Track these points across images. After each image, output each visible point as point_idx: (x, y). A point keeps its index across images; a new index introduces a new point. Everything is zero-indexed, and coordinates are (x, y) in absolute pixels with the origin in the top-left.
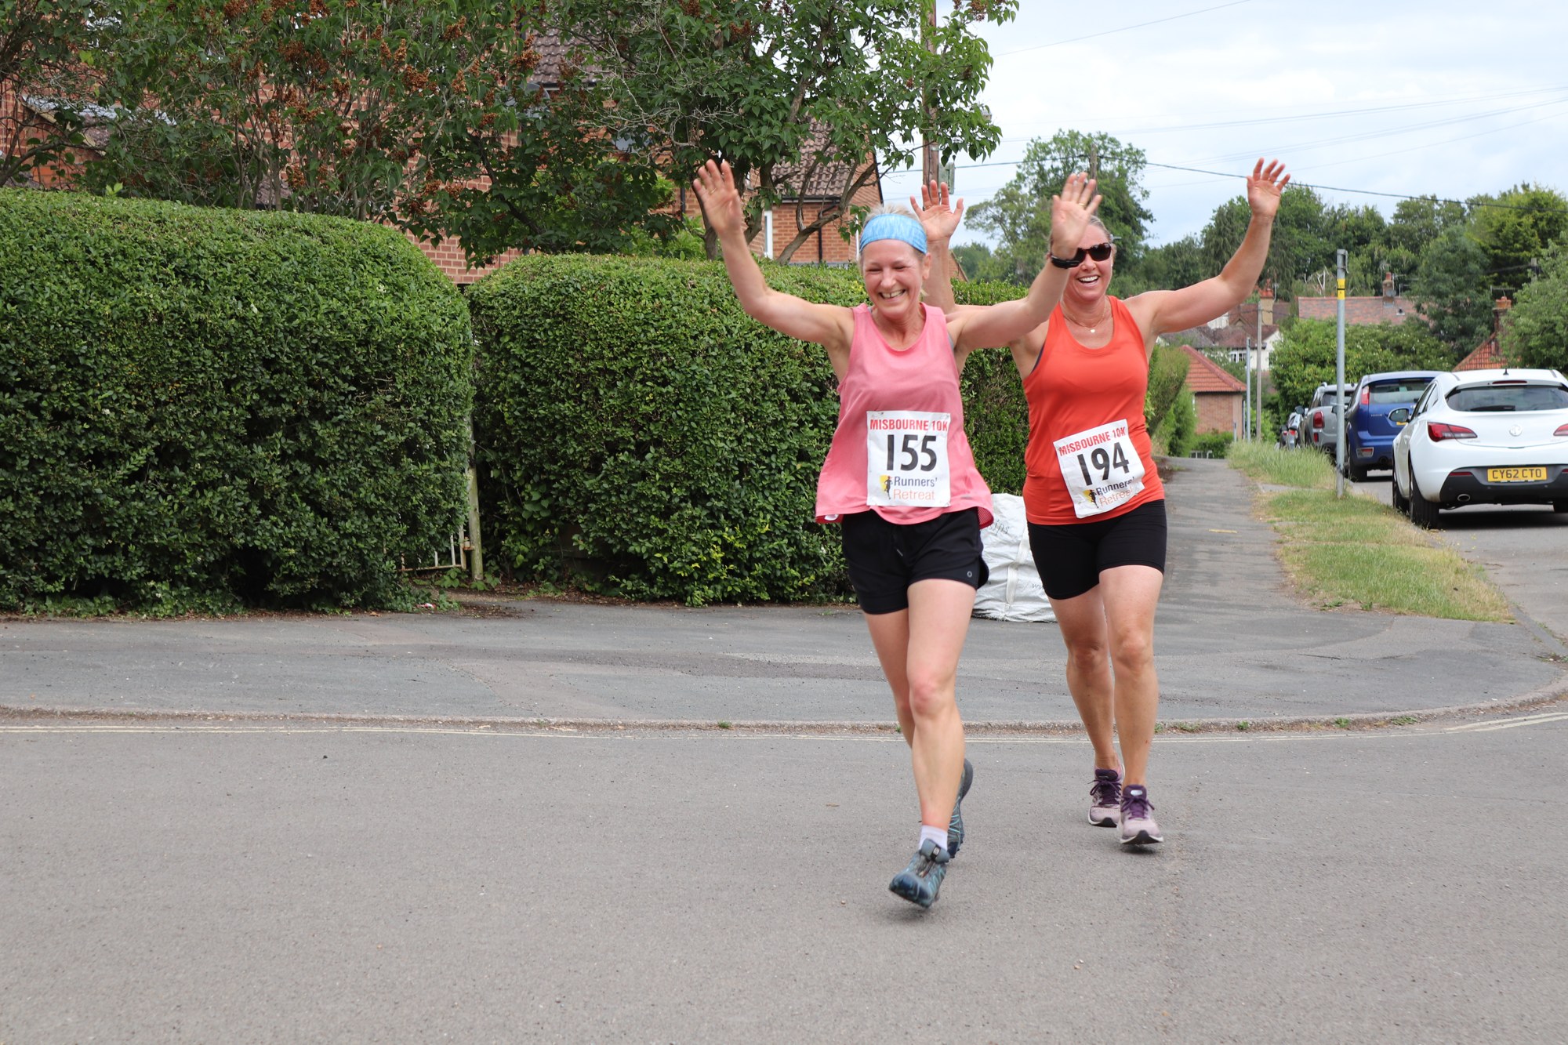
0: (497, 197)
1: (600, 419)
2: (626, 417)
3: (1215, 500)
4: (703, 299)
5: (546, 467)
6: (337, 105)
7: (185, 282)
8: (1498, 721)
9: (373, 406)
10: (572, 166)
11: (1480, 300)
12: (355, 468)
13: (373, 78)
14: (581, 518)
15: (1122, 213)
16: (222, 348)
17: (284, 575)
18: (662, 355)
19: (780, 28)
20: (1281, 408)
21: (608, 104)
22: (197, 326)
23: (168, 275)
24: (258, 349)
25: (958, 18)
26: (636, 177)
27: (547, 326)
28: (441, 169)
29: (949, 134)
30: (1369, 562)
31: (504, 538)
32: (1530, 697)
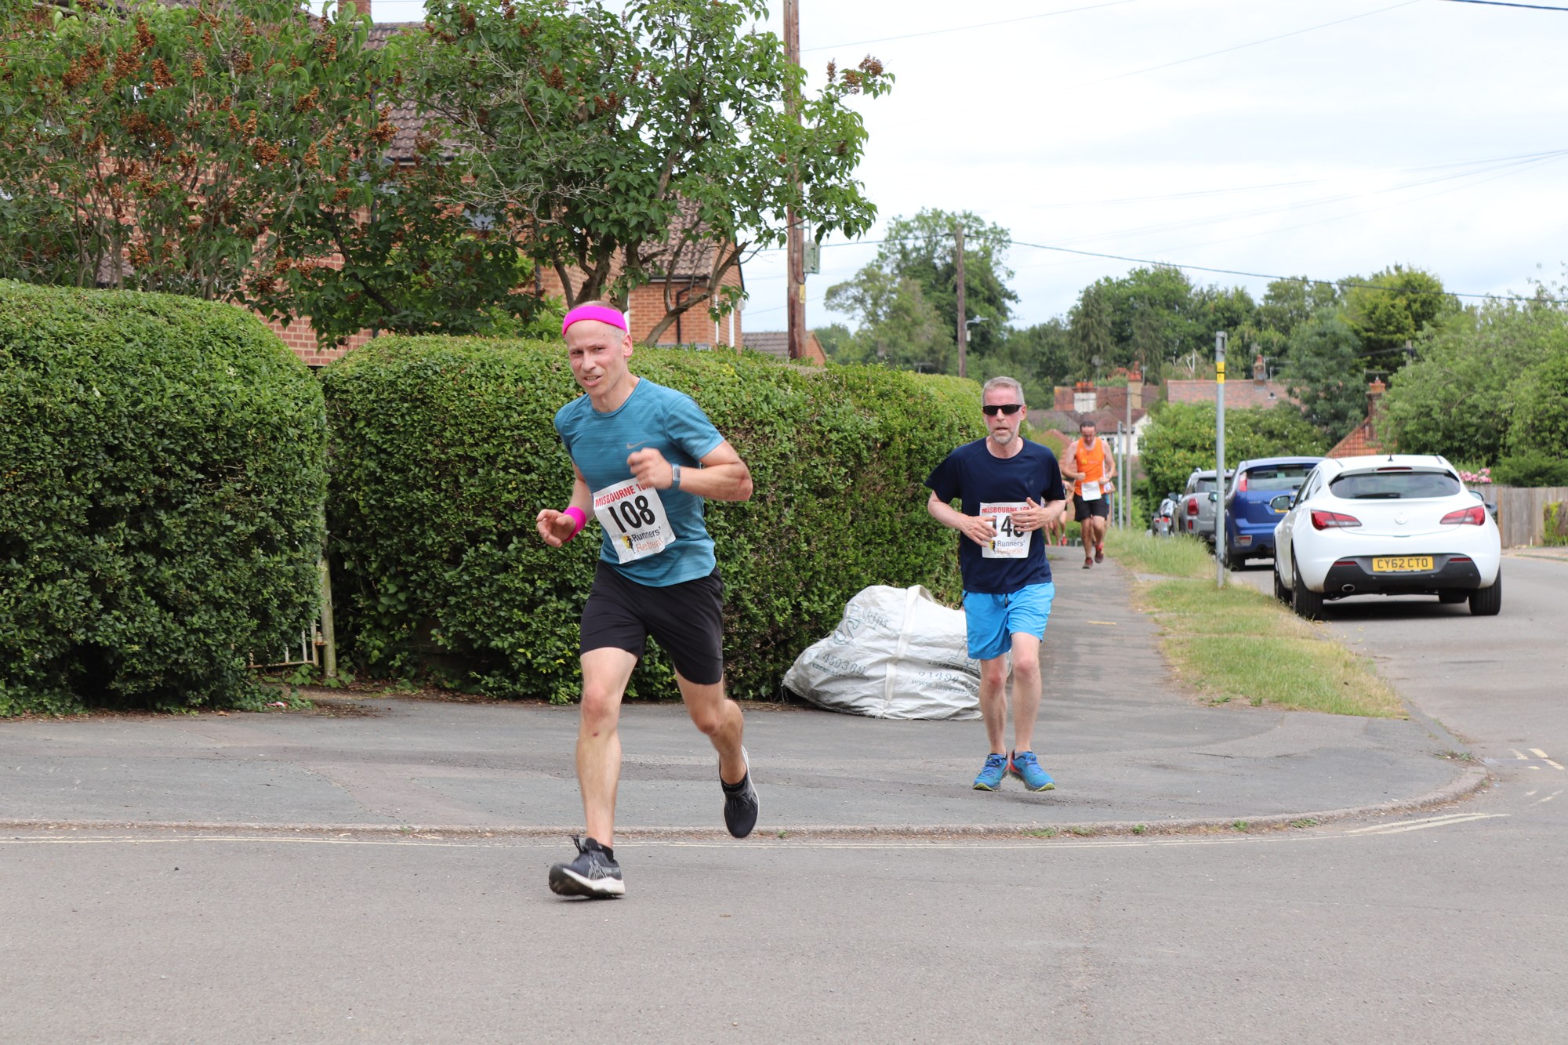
0: (350, 276)
1: (460, 508)
2: (488, 506)
3: (1091, 590)
4: (568, 382)
5: (404, 558)
6: (182, 179)
7: (24, 364)
8: (1400, 823)
9: (222, 495)
10: (429, 243)
11: (1354, 383)
12: (203, 560)
13: (221, 150)
14: (440, 612)
15: (987, 293)
16: (62, 434)
17: (127, 673)
18: (526, 441)
19: (647, 102)
20: (1150, 494)
21: (467, 179)
22: (35, 410)
23: (5, 357)
24: (100, 435)
25: (832, 91)
26: (496, 255)
27: (404, 410)
28: (292, 246)
29: (823, 211)
30: (1255, 656)
31: (359, 633)
32: (1431, 797)
